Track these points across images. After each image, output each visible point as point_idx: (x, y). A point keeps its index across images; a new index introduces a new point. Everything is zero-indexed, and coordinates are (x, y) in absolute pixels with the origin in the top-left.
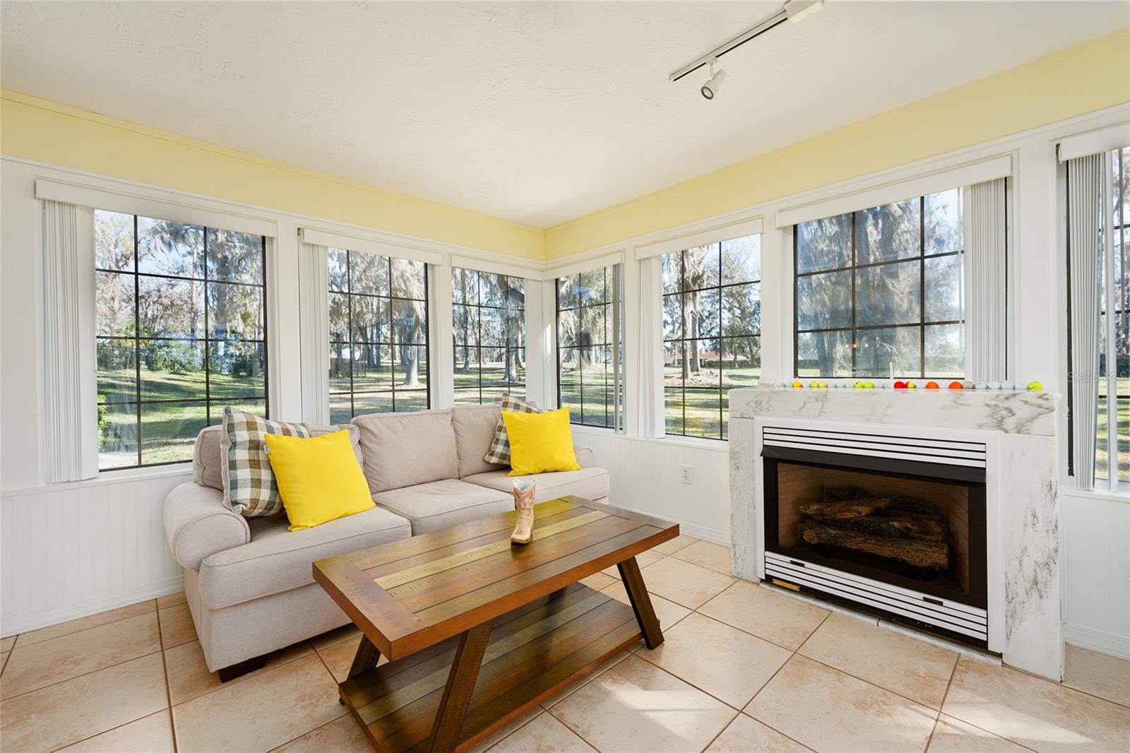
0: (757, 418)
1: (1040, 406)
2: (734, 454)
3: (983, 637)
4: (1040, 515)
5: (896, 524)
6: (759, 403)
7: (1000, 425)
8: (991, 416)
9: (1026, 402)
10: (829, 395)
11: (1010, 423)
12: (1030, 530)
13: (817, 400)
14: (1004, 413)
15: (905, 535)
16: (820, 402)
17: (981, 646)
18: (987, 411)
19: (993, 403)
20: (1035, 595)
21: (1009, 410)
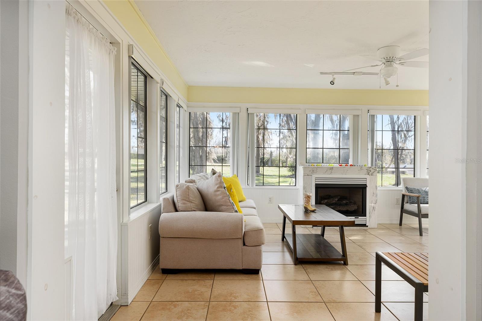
0: (313, 175)
1: (375, 170)
2: (305, 187)
3: (365, 223)
4: (374, 193)
5: (344, 202)
6: (313, 171)
7: (368, 174)
8: (367, 172)
9: (373, 169)
10: (333, 168)
11: (370, 173)
12: (373, 196)
13: (330, 169)
14: (369, 171)
15: (346, 204)
16: (331, 170)
17: (365, 225)
18: (366, 171)
19: (367, 169)
20: (374, 211)
21: (370, 170)
